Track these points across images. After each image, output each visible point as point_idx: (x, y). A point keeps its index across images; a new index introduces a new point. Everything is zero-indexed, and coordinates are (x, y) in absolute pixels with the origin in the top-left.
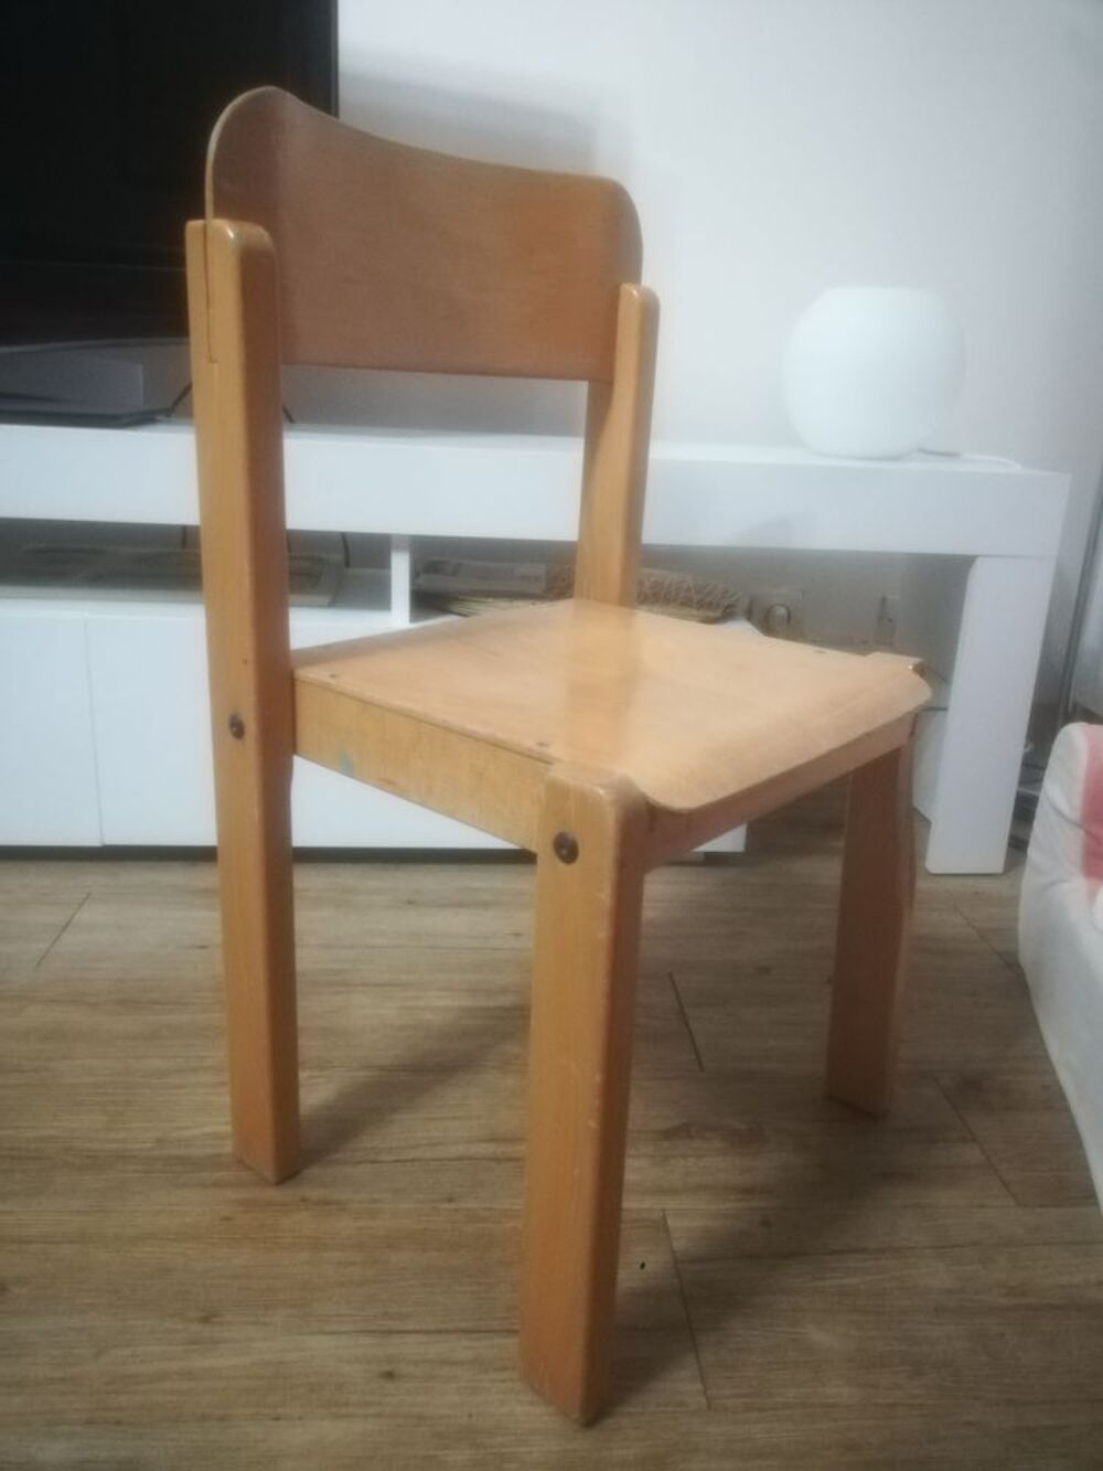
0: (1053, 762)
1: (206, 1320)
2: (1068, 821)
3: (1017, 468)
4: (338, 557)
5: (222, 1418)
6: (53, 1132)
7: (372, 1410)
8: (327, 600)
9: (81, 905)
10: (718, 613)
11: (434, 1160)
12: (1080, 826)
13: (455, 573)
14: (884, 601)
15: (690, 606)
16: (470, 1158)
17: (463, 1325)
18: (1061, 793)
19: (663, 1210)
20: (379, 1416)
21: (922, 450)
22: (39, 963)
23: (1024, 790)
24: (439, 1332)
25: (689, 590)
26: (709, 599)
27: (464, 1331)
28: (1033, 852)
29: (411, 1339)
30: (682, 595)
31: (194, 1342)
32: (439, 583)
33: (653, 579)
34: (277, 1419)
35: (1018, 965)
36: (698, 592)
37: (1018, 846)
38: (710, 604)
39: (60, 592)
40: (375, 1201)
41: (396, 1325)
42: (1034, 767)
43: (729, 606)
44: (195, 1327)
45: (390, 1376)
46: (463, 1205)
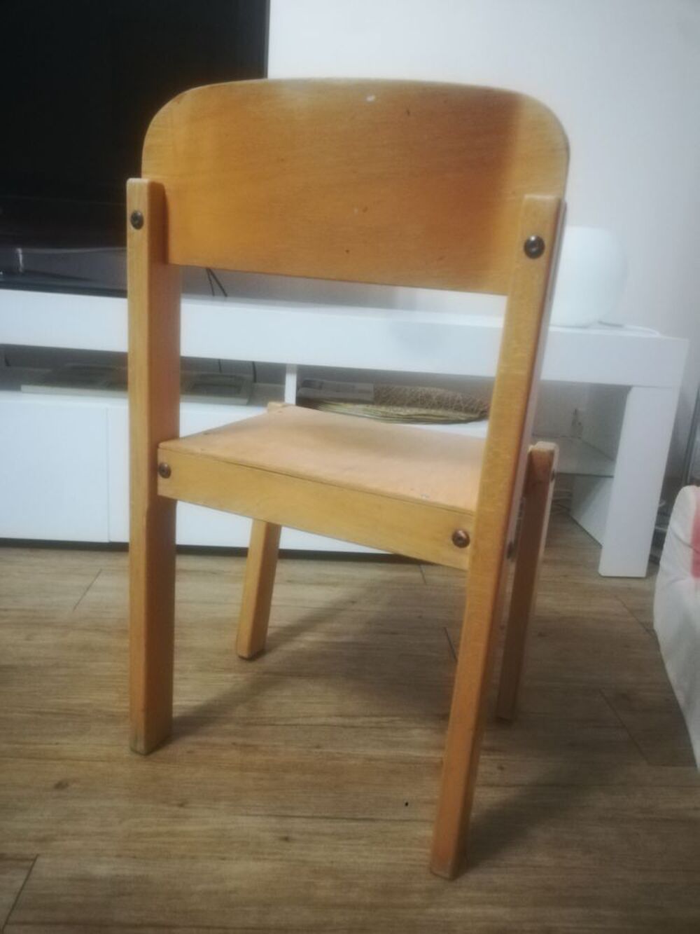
0: (675, 508)
1: (181, 805)
2: (685, 544)
3: (657, 335)
4: (250, 377)
5: (193, 858)
6: (87, 701)
7: (278, 857)
8: (246, 401)
9: (97, 576)
10: (476, 416)
11: (308, 725)
12: (690, 546)
13: (320, 388)
14: (576, 412)
15: (461, 411)
16: (329, 725)
17: (327, 814)
18: (680, 528)
19: (441, 758)
20: (281, 860)
21: (601, 323)
22: (75, 608)
23: (657, 528)
24: (313, 817)
25: (459, 401)
26: (472, 407)
27: (327, 818)
28: (663, 563)
29: (297, 820)
30: (455, 404)
31: (175, 817)
32: (311, 393)
33: (438, 394)
34: (224, 859)
35: (653, 631)
36: (465, 403)
37: (654, 561)
38: (472, 410)
39: (88, 391)
40: (275, 746)
41: (289, 813)
42: (664, 514)
43: (482, 412)
44: (176, 808)
45: (286, 839)
46: (325, 750)
